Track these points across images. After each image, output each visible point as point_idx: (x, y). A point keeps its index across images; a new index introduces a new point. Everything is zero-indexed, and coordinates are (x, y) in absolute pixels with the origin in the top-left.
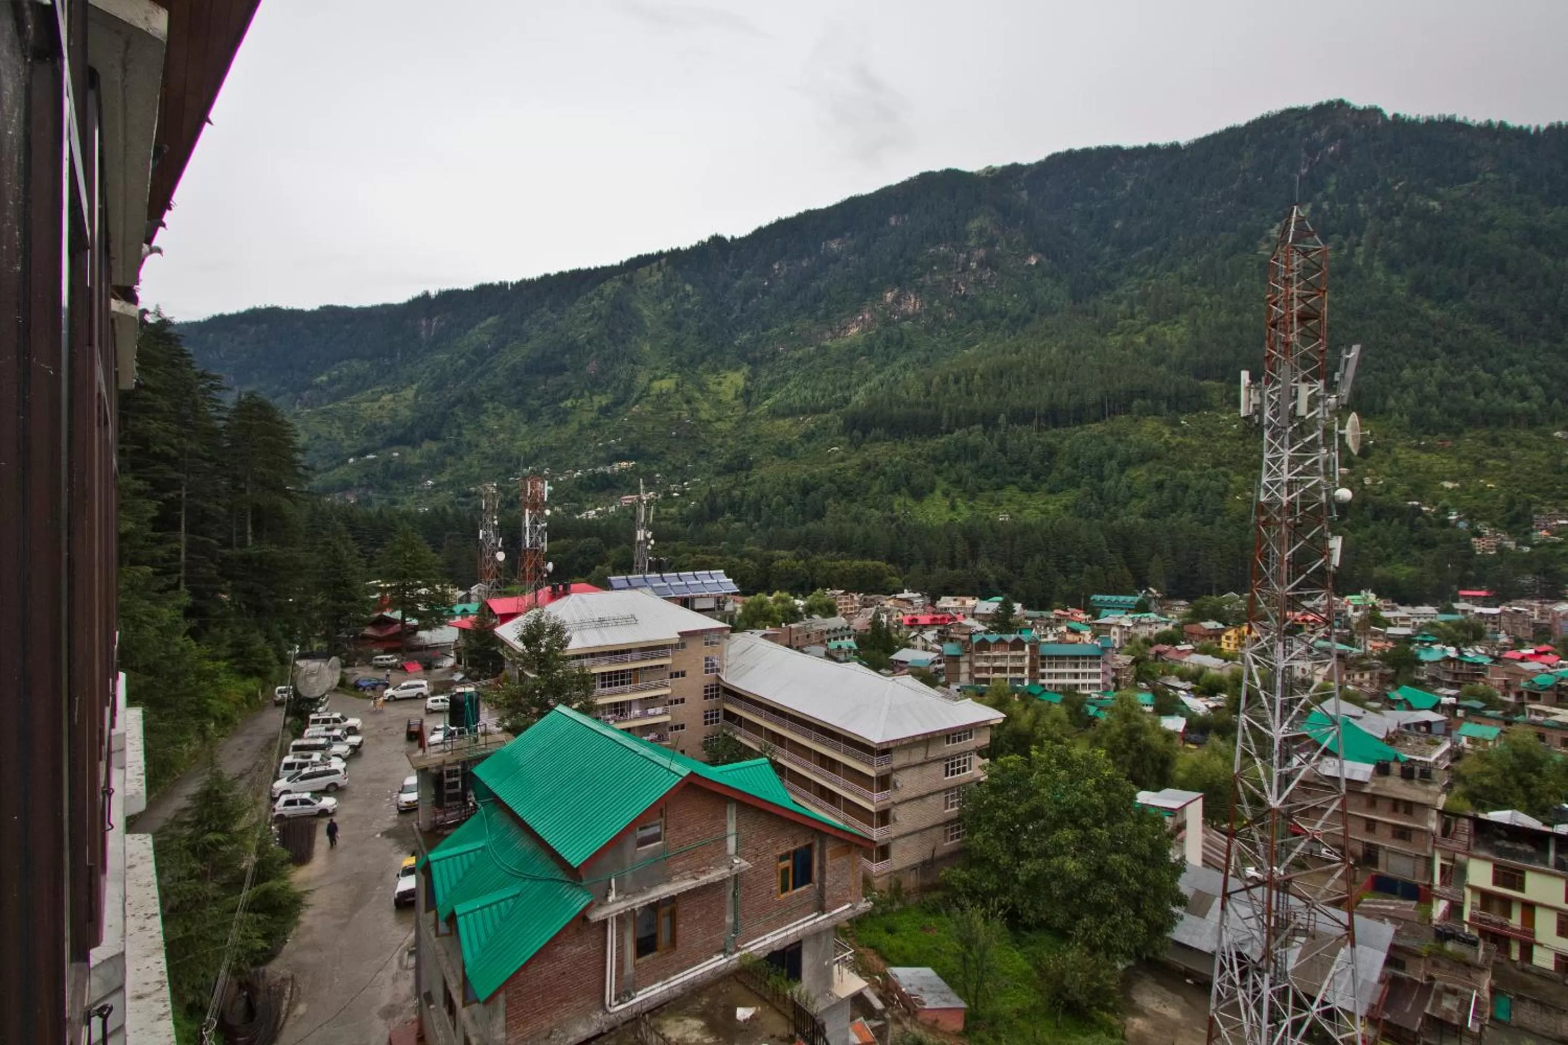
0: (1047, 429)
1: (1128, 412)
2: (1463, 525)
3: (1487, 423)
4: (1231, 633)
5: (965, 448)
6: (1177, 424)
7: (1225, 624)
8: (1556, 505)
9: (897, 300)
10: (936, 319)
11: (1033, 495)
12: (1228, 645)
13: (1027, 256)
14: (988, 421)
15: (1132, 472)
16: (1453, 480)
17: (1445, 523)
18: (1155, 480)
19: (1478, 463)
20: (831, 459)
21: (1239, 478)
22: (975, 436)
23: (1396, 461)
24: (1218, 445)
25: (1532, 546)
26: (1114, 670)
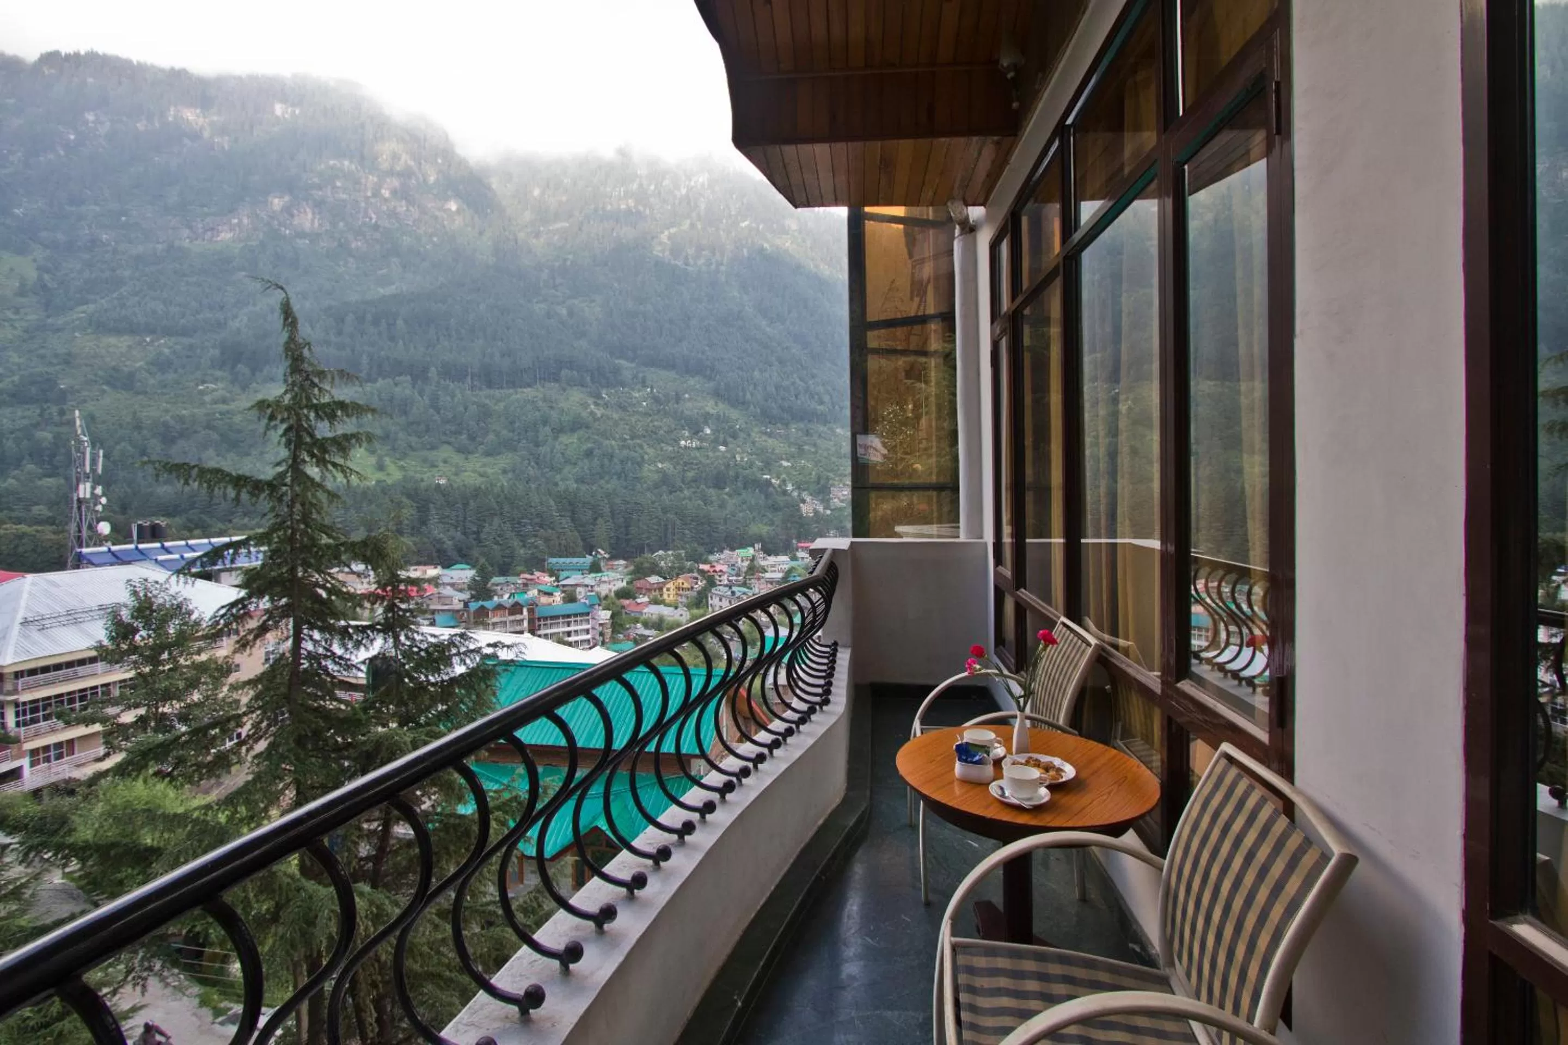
0: (480, 389)
1: (557, 380)
2: (795, 494)
3: (802, 419)
4: (670, 585)
5: (391, 400)
6: (599, 396)
7: (665, 578)
8: (841, 481)
9: (287, 210)
10: (340, 245)
11: (470, 456)
12: (669, 595)
13: (447, 199)
14: (418, 374)
15: (564, 439)
16: (788, 460)
17: (785, 493)
18: (585, 447)
19: (800, 448)
20: (207, 398)
21: (651, 451)
22: (404, 388)
23: (753, 443)
24: (633, 419)
25: (831, 510)
26: (601, 625)
